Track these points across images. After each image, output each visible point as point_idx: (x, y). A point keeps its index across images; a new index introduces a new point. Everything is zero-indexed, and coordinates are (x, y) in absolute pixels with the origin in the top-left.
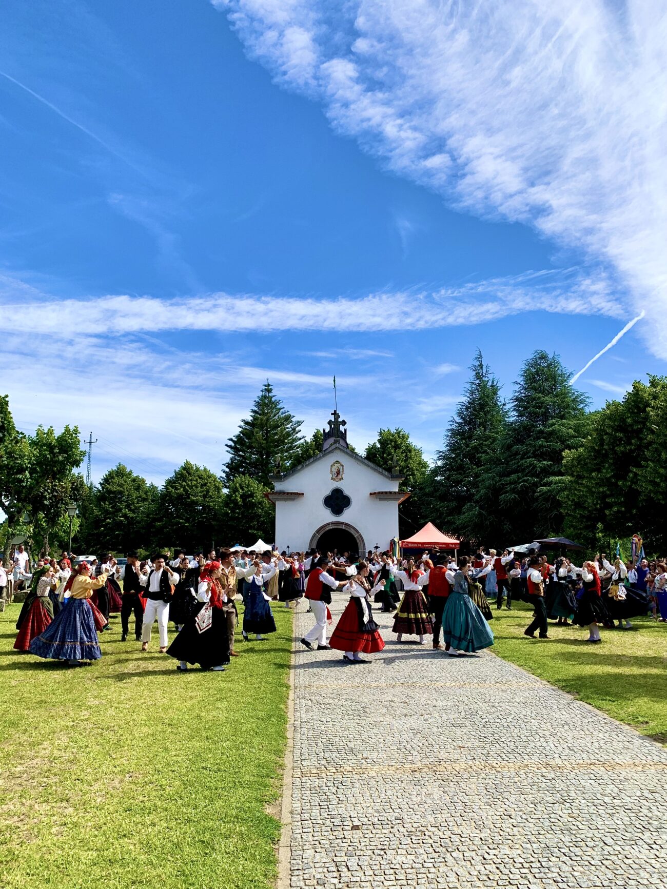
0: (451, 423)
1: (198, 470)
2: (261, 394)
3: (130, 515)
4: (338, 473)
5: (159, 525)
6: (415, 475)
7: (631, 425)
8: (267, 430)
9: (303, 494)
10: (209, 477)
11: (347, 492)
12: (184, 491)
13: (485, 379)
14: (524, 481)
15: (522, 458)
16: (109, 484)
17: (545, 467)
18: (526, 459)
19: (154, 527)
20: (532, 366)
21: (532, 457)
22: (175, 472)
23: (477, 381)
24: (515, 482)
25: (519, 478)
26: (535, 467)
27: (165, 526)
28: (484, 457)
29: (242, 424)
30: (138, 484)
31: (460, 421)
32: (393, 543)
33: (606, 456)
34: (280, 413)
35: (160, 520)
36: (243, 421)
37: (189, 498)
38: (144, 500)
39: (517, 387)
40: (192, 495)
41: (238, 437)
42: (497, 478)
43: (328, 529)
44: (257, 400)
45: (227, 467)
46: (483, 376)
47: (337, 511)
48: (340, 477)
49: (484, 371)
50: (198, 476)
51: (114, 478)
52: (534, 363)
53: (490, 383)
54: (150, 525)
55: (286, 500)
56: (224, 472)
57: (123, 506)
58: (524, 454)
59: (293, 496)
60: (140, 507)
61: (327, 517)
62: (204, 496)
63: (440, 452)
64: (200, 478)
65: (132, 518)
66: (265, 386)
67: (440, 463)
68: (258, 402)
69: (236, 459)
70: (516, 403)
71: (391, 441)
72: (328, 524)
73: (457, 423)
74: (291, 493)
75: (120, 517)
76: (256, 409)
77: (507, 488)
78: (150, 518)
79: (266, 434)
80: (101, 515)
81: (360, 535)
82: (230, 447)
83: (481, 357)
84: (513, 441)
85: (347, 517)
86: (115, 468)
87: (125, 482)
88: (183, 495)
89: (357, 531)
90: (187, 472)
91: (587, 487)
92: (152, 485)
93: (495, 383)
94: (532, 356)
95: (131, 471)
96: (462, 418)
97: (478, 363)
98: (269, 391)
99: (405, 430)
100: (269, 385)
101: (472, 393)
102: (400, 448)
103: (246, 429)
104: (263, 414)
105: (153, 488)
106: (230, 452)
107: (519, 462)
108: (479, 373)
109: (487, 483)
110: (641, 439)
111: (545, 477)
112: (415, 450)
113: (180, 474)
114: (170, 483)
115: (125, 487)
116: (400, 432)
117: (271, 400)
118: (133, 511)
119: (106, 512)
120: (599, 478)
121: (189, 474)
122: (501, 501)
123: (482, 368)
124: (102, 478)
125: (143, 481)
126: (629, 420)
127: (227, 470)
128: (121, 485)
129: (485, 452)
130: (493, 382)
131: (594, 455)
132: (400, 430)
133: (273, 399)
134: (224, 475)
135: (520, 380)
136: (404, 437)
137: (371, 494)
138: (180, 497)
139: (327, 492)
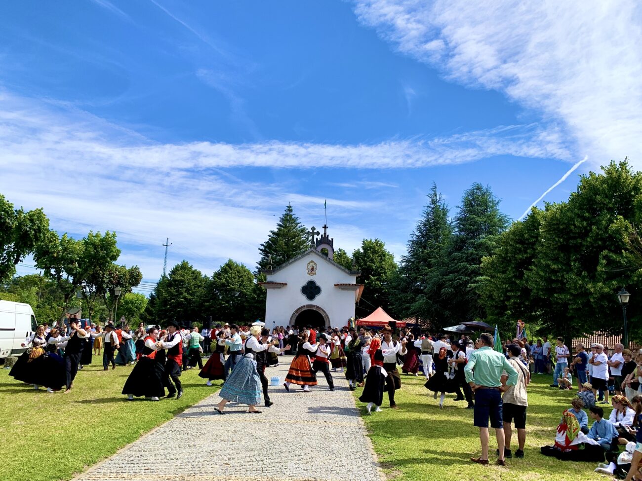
0: (413, 236)
1: (237, 266)
2: (285, 213)
3: (189, 297)
4: (312, 269)
5: (208, 305)
6: (386, 273)
7: (528, 239)
8: (288, 239)
9: (286, 284)
10: (245, 271)
11: (318, 284)
12: (226, 281)
13: (438, 204)
14: (459, 279)
15: (458, 263)
16: (174, 275)
17: (474, 269)
18: (460, 263)
19: (204, 306)
20: (470, 195)
21: (465, 262)
22: (221, 267)
23: (433, 206)
24: (453, 280)
25: (455, 277)
26: (467, 269)
27: (211, 306)
28: (433, 261)
29: (271, 234)
30: (196, 275)
31: (418, 234)
32: (350, 321)
33: (510, 261)
34: (298, 227)
35: (208, 301)
36: (271, 232)
37: (229, 286)
38: (199, 286)
39: (459, 210)
40: (231, 284)
41: (267, 243)
42: (440, 277)
43: (303, 310)
44: (282, 217)
45: (259, 264)
46: (437, 202)
47: (311, 297)
48: (313, 272)
49: (438, 197)
50: (237, 270)
51: (179, 271)
52: (472, 193)
53: (441, 207)
54: (201, 305)
55: (274, 288)
56: (257, 268)
57: (183, 291)
58: (459, 259)
59: (279, 286)
60: (195, 292)
61: (303, 301)
62: (240, 285)
63: (404, 257)
64: (238, 272)
65: (190, 299)
66: (288, 207)
67: (403, 264)
68: (283, 219)
69: (265, 259)
70: (458, 222)
71: (371, 248)
72: (304, 307)
73: (417, 236)
74: (278, 283)
75: (181, 298)
76: (281, 223)
77: (446, 284)
78: (202, 300)
79: (288, 241)
80: (168, 297)
81: (327, 315)
82: (261, 250)
83: (436, 188)
84: (452, 249)
85: (318, 301)
86: (180, 263)
87: (186, 273)
88: (225, 284)
89: (325, 312)
90: (230, 268)
91: (495, 284)
92: (205, 276)
93: (445, 207)
94: (471, 188)
95: (192, 266)
96: (420, 232)
97: (433, 193)
98: (291, 211)
99: (383, 240)
100: (290, 207)
101: (428, 214)
102: (377, 254)
103: (273, 238)
104: (286, 227)
105: (206, 278)
106: (262, 254)
107: (456, 265)
108: (434, 200)
109: (433, 281)
110: (534, 249)
111: (475, 276)
112: (388, 255)
113: (224, 269)
114: (217, 275)
115: (186, 277)
116: (378, 241)
117: (291, 217)
118: (191, 295)
119: (171, 294)
120: (503, 278)
121: (231, 269)
122: (442, 294)
123: (436, 196)
124: (171, 270)
125: (199, 273)
126: (526, 236)
127: (260, 267)
128: (183, 276)
129: (435, 257)
130: (443, 207)
131: (502, 261)
132: (378, 240)
133: (293, 217)
134: (257, 270)
135: (461, 205)
136: (381, 246)
137: (335, 285)
138: (223, 285)
139: (304, 283)
